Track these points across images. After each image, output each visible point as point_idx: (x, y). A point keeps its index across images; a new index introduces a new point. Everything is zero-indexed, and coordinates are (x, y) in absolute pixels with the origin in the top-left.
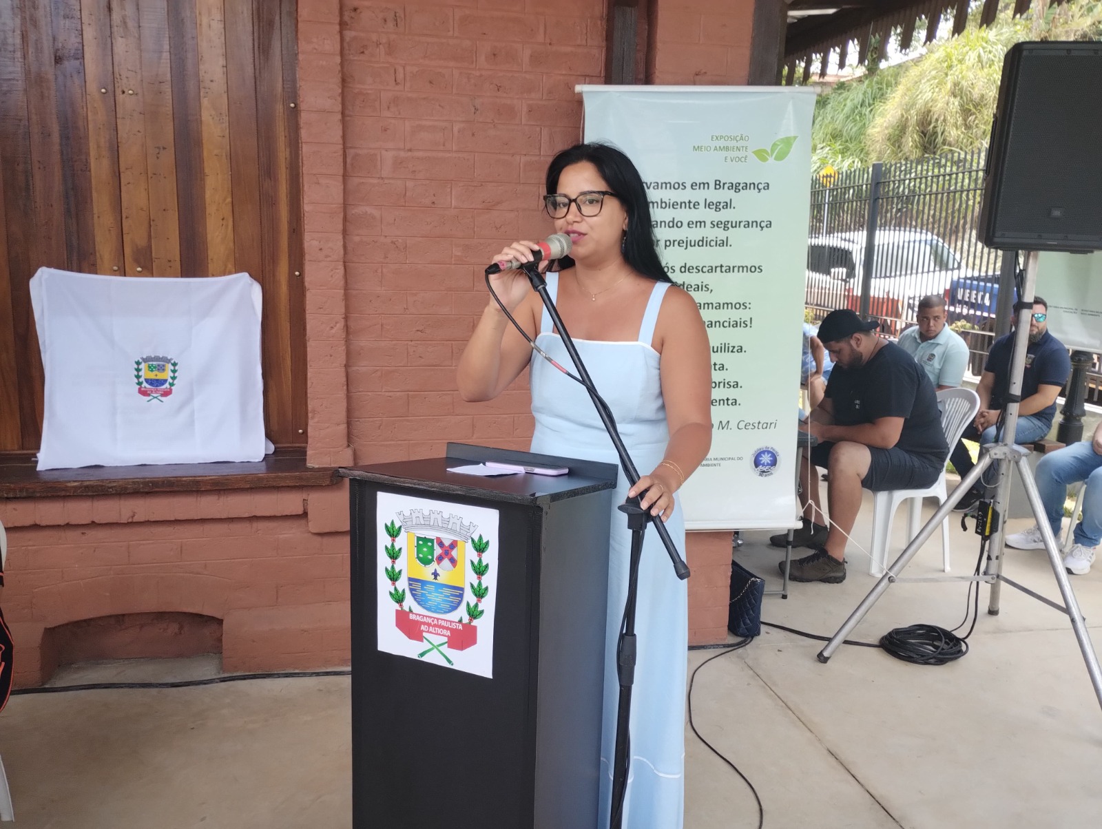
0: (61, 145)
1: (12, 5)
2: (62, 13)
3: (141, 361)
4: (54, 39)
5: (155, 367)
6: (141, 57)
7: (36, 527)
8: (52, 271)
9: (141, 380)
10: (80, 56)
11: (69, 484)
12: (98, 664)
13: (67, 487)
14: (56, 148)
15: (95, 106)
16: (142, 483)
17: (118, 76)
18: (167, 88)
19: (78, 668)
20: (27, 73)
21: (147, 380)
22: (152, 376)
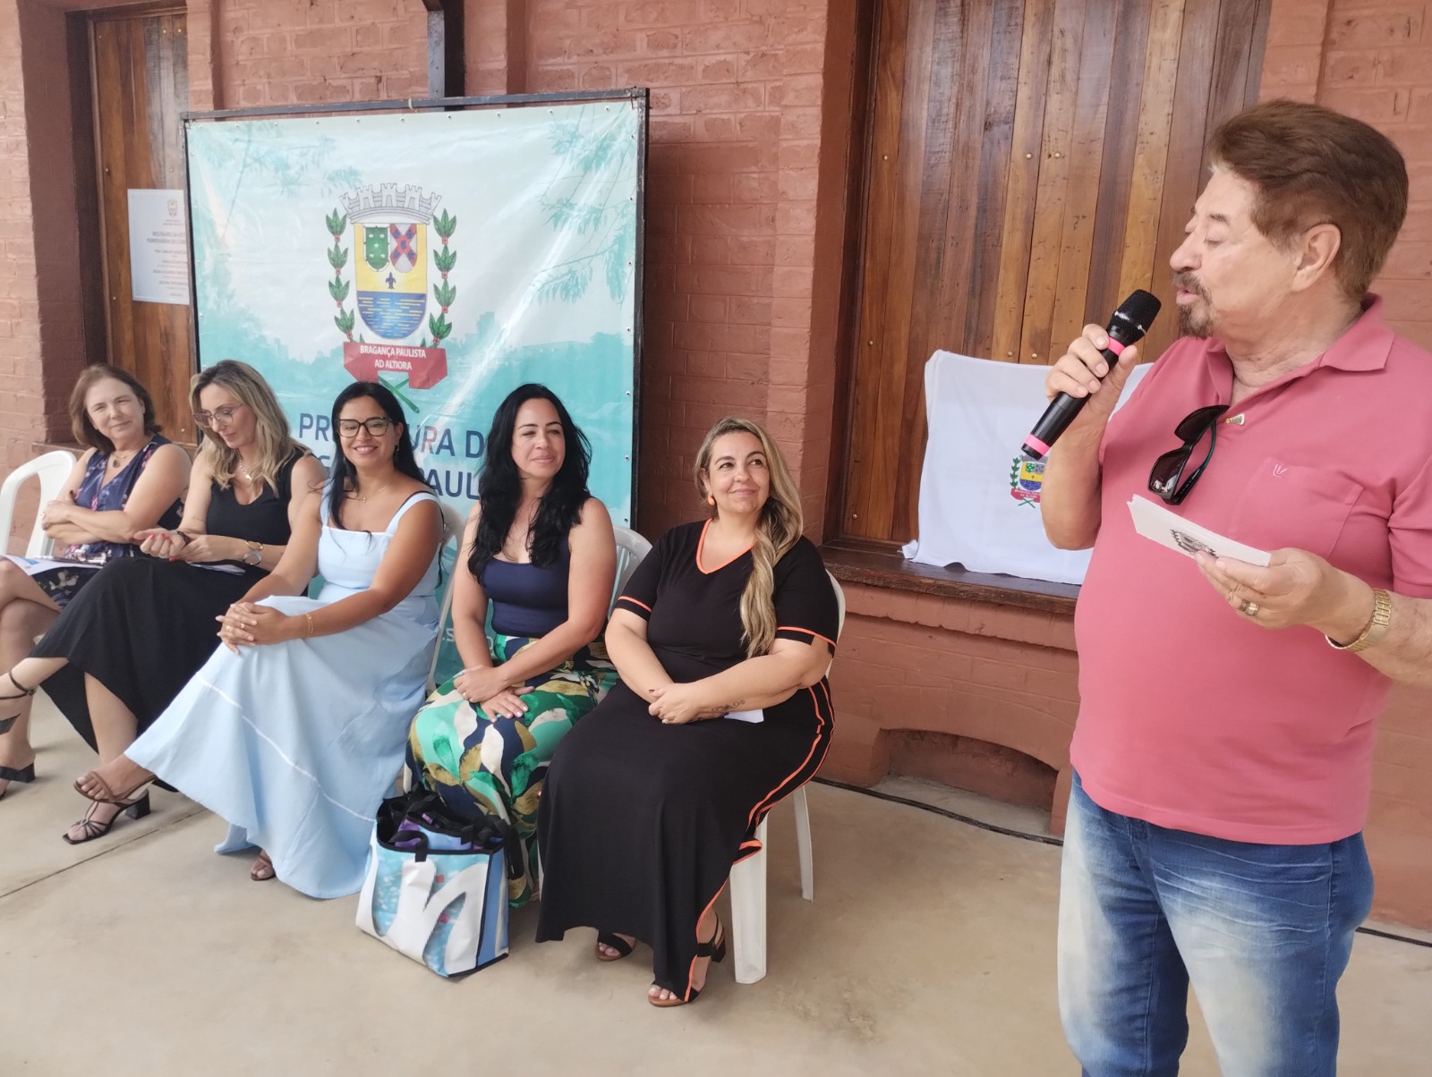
0: (977, 218)
1: (953, 72)
2: (1000, 75)
3: (1019, 458)
4: (988, 103)
5: (1033, 468)
6: (1074, 113)
7: (887, 620)
8: (948, 354)
9: (1016, 480)
10: (1010, 120)
11: (923, 581)
12: (924, 783)
13: (921, 582)
14: (971, 222)
15: (1018, 173)
16: (996, 592)
17: (1047, 139)
18: (1098, 148)
19: (906, 781)
20: (955, 143)
21: (1022, 482)
22: (1028, 477)
